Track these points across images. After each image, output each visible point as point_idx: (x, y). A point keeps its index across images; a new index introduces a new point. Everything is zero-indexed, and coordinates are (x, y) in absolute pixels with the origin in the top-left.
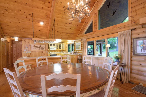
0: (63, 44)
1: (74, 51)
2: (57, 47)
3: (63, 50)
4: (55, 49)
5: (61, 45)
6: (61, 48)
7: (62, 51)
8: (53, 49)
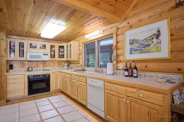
0: (69, 44)
1: (115, 62)
2: (53, 53)
3: (69, 63)
4: (47, 58)
5: (62, 47)
6: (63, 56)
7: (67, 64)
8: (39, 57)
